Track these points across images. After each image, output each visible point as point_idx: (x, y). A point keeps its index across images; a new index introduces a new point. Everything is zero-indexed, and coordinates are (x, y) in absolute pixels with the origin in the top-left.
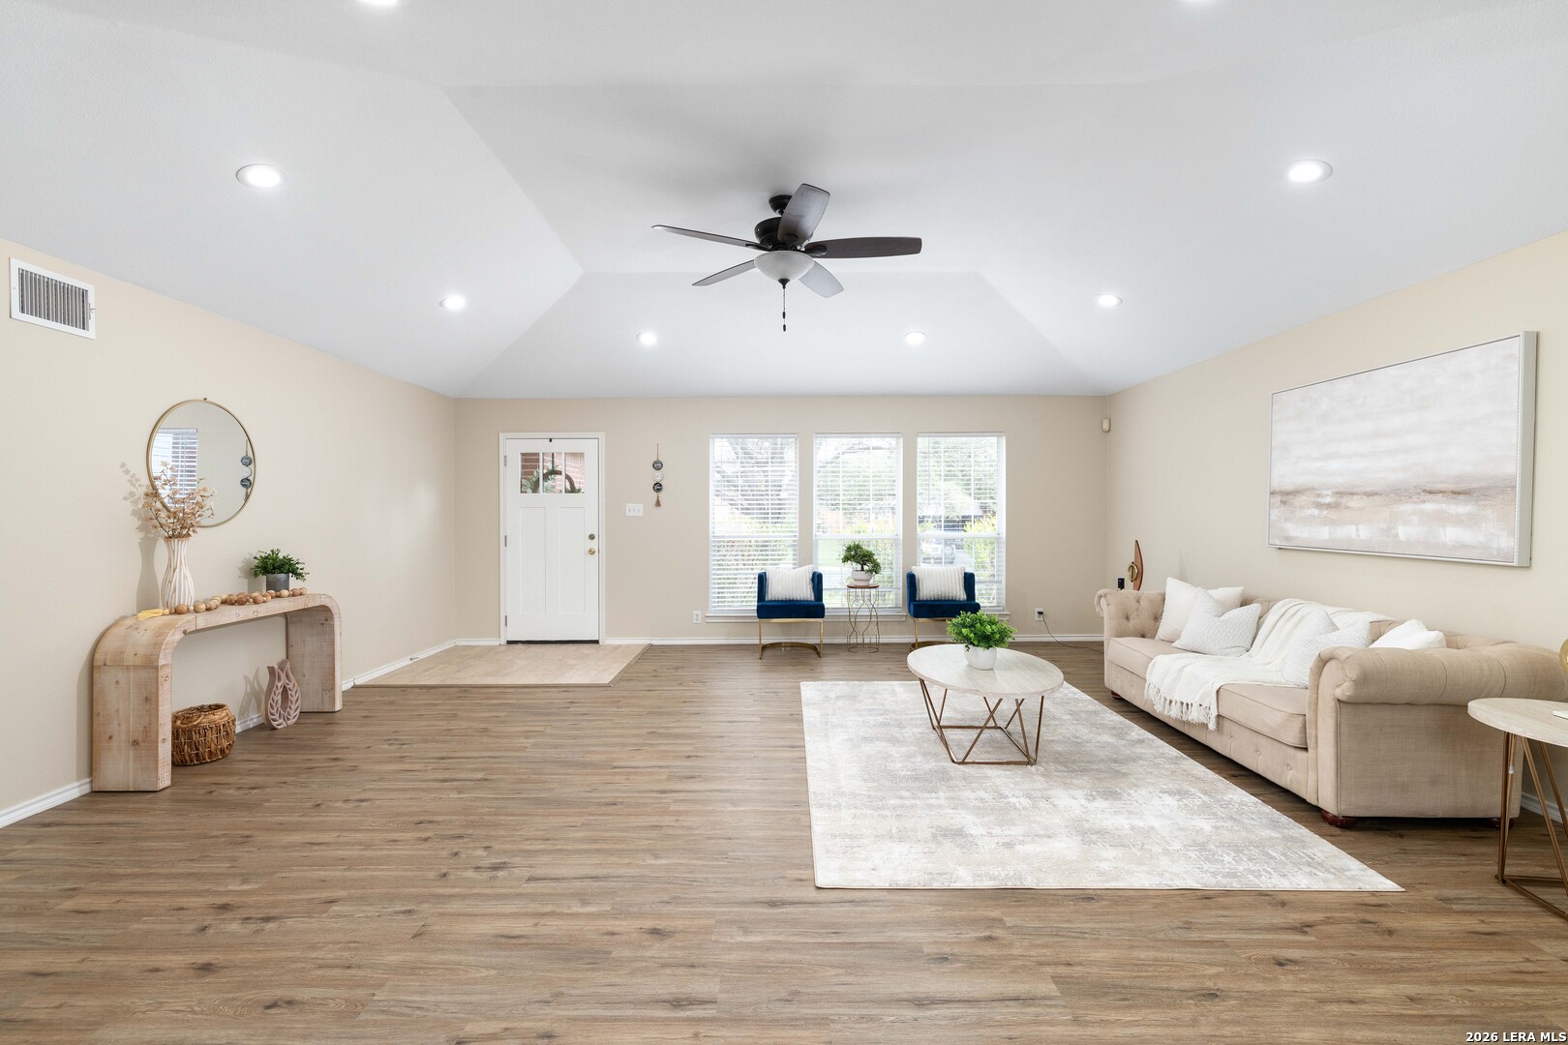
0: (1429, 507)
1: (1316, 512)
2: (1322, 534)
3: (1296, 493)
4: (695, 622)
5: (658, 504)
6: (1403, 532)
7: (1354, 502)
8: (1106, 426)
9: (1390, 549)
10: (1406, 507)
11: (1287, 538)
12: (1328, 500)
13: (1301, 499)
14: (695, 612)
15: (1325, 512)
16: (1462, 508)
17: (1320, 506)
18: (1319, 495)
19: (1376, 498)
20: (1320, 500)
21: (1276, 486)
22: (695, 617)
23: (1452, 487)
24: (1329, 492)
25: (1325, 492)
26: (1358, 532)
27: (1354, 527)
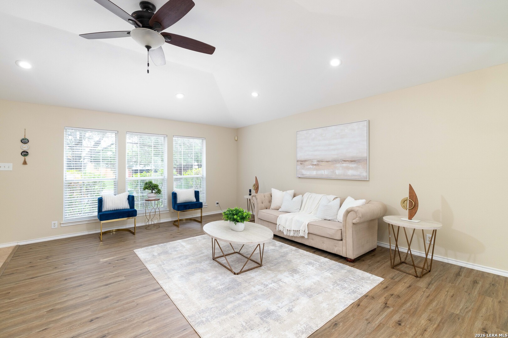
0: (344, 165)
1: (311, 167)
2: (314, 173)
3: (305, 161)
4: (53, 227)
5: (25, 163)
6: (338, 172)
7: (323, 164)
8: (236, 139)
9: (334, 177)
10: (338, 165)
11: (303, 175)
12: (315, 163)
13: (307, 163)
14: (53, 222)
15: (314, 167)
16: (353, 165)
17: (313, 165)
18: (312, 162)
19: (329, 162)
20: (313, 163)
21: (298, 159)
22: (53, 225)
23: (350, 160)
24: (315, 161)
25: (314, 161)
26: (325, 172)
27: (323, 171)
